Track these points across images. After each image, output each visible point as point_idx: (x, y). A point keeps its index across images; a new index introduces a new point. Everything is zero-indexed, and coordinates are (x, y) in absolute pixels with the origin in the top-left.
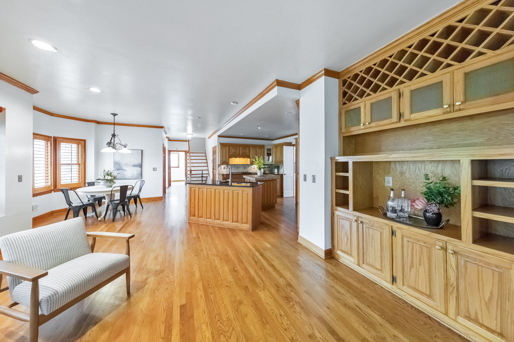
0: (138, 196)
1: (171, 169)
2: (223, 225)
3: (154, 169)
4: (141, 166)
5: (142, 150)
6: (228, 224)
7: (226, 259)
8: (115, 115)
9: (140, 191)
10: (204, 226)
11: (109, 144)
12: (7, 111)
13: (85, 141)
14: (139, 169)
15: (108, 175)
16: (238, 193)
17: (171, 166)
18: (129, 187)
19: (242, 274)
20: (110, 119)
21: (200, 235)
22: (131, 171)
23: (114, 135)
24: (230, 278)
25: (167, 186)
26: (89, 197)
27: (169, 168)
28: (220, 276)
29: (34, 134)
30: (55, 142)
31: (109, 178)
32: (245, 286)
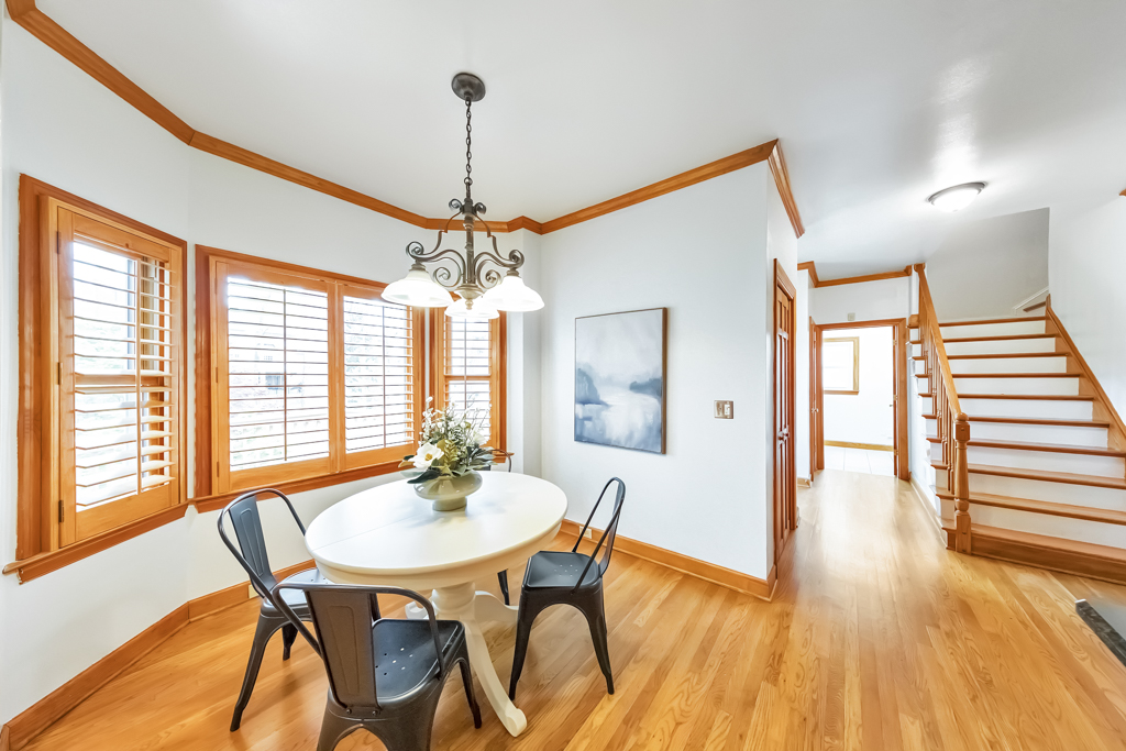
1: (825, 397)
3: (720, 406)
4: (660, 388)
5: (665, 312)
14: (653, 402)
17: (826, 386)
25: (802, 469)
27: (817, 395)
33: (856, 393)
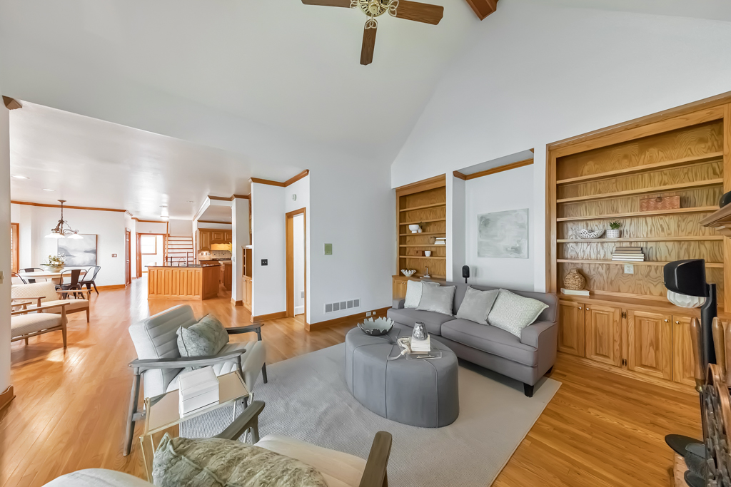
0: (92, 282)
1: (143, 256)
3: (113, 255)
4: (95, 252)
8: (62, 202)
9: (95, 276)
11: (57, 230)
13: (18, 225)
14: (93, 255)
15: (55, 260)
17: (142, 252)
22: (82, 258)
23: (62, 222)
27: (139, 255)
31: (57, 263)
33: (156, 254)
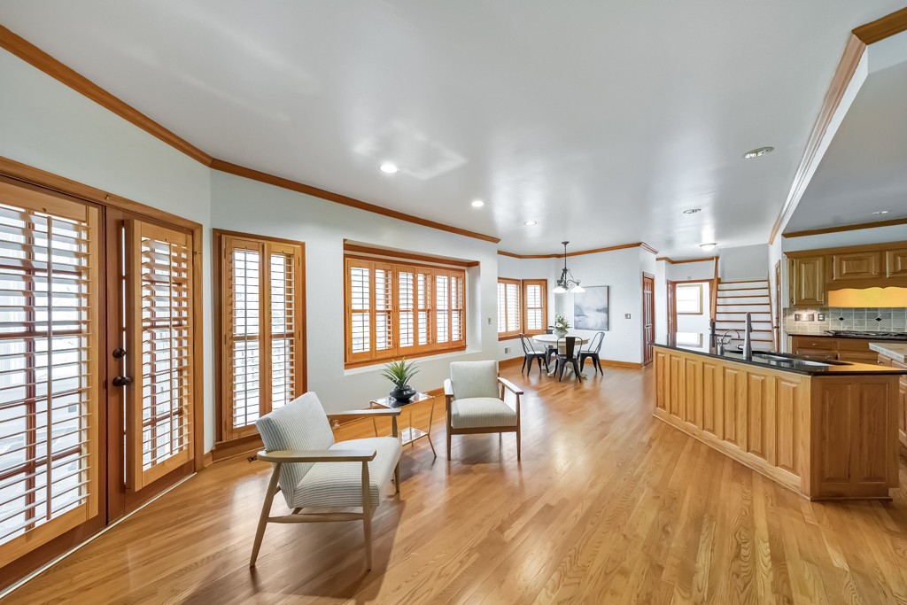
2: (724, 448)
3: (626, 315)
4: (607, 311)
5: (608, 287)
6: (735, 450)
7: (669, 503)
8: (565, 243)
9: (598, 347)
10: (678, 433)
11: (559, 282)
12: (481, 264)
13: (546, 280)
14: (604, 315)
15: (559, 322)
16: (763, 382)
18: (576, 340)
19: (673, 545)
20: (561, 249)
21: (654, 445)
22: (595, 319)
23: (565, 270)
24: (643, 532)
26: (547, 346)
28: (629, 516)
29: (499, 278)
30: (523, 284)
31: (561, 325)
32: (660, 563)
33: (701, 314)
